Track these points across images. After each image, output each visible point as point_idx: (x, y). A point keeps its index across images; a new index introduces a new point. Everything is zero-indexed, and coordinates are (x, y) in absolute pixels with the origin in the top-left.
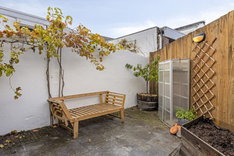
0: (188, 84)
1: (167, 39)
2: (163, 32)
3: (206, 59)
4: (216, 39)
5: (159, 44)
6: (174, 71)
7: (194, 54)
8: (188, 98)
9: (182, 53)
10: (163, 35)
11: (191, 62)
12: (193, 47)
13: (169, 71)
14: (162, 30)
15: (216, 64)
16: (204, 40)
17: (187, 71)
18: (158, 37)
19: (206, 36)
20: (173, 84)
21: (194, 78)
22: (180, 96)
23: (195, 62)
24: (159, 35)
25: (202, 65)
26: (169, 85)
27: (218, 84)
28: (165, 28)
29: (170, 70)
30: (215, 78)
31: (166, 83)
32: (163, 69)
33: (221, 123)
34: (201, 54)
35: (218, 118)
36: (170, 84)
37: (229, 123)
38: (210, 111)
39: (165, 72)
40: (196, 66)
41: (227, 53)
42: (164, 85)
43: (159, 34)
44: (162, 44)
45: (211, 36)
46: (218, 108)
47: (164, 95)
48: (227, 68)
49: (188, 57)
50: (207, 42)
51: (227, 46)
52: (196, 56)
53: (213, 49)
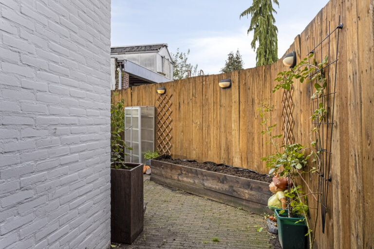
0: (153, 129)
1: (127, 74)
2: (123, 66)
3: (166, 108)
4: (172, 95)
5: (118, 80)
6: (142, 117)
7: (158, 103)
8: (153, 142)
9: (148, 99)
10: (123, 69)
11: (156, 110)
12: (157, 98)
13: (137, 118)
14: (122, 63)
15: (172, 113)
16: (165, 93)
17: (152, 118)
18: (116, 71)
19: (167, 90)
20: (142, 130)
21: (158, 123)
22: (146, 141)
23: (159, 110)
24: (118, 69)
25: (163, 113)
26: (138, 131)
27: (173, 128)
28: (125, 61)
29: (139, 116)
30: (172, 123)
31: (134, 129)
32: (130, 115)
33: (176, 155)
34: (163, 105)
35: (174, 153)
36: (139, 129)
37: (179, 154)
38: (169, 149)
39: (133, 117)
40: (160, 113)
41: (178, 106)
42: (132, 130)
43: (117, 66)
44: (122, 80)
45: (170, 91)
46: (174, 145)
47: (132, 140)
48: (178, 117)
49: (153, 105)
50: (167, 95)
51: (178, 102)
52: (160, 106)
53: (170, 102)
